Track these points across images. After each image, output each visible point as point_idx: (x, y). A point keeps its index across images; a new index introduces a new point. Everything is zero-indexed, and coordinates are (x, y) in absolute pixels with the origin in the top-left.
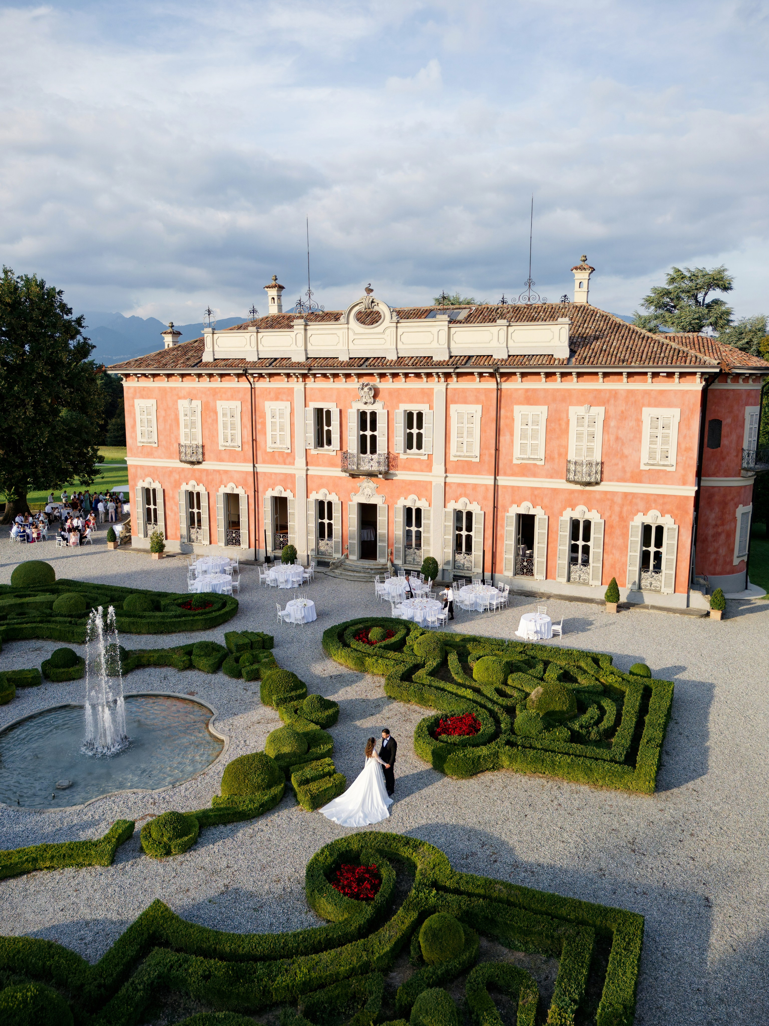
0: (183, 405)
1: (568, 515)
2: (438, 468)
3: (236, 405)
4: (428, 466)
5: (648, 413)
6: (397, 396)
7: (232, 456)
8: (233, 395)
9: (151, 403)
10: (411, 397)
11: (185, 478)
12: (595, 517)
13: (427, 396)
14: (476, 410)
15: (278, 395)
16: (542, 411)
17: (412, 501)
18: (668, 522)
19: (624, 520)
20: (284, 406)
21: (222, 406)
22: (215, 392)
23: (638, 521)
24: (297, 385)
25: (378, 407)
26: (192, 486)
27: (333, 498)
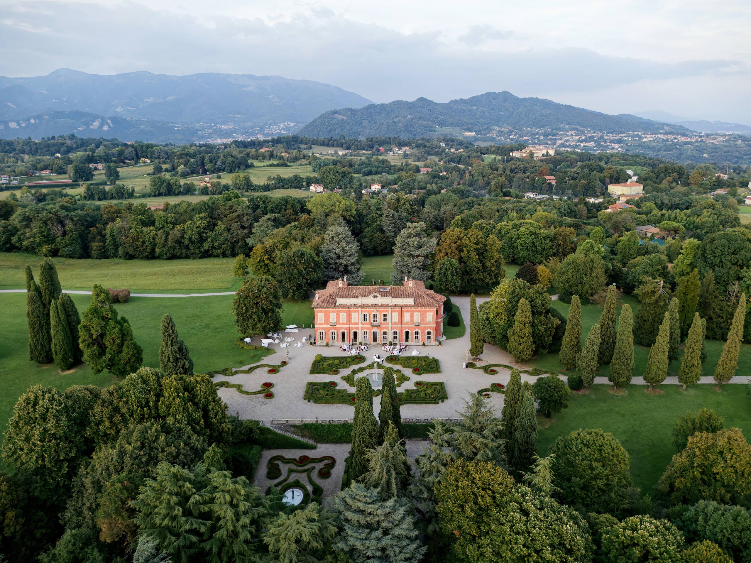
0: (331, 314)
1: (414, 331)
2: (390, 325)
3: (345, 314)
4: (388, 324)
5: (427, 313)
6: (381, 311)
7: (343, 324)
8: (344, 311)
9: (323, 314)
10: (384, 311)
11: (330, 329)
12: (419, 331)
13: (388, 311)
14: (397, 313)
15: (355, 311)
16: (409, 314)
17: (385, 330)
18: (431, 331)
19: (424, 331)
20: (357, 314)
21: (341, 314)
22: (339, 311)
23: (427, 331)
24: (360, 310)
25: (378, 313)
26: (333, 331)
27: (368, 331)
